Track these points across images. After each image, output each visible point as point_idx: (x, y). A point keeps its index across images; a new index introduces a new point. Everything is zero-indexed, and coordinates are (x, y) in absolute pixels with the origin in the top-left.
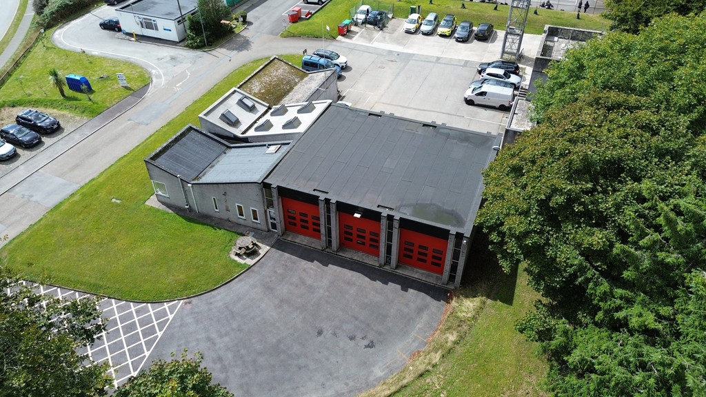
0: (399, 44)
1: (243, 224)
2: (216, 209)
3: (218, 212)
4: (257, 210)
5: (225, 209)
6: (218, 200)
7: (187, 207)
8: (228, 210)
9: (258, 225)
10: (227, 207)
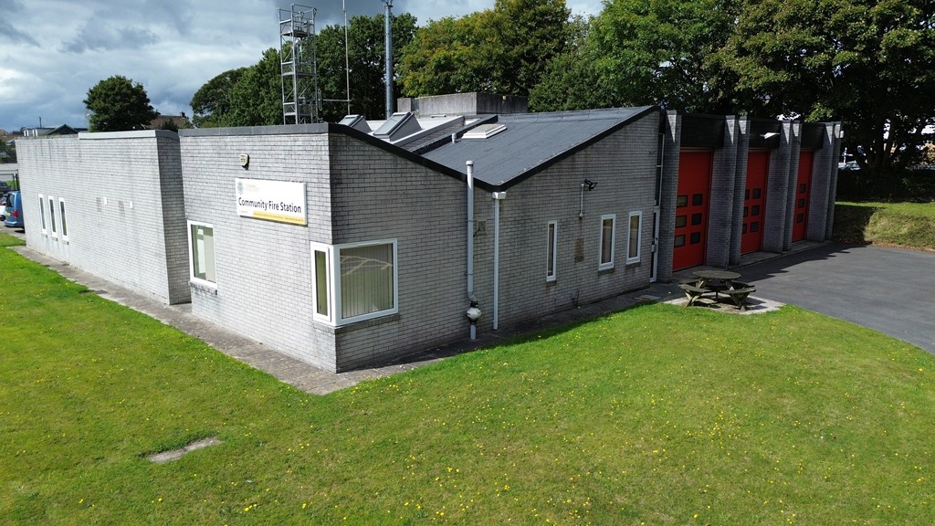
1: (604, 294)
2: (551, 274)
3: (554, 283)
4: (640, 213)
5: (573, 254)
6: (560, 227)
7: (474, 313)
8: (579, 258)
9: (637, 270)
10: (580, 243)
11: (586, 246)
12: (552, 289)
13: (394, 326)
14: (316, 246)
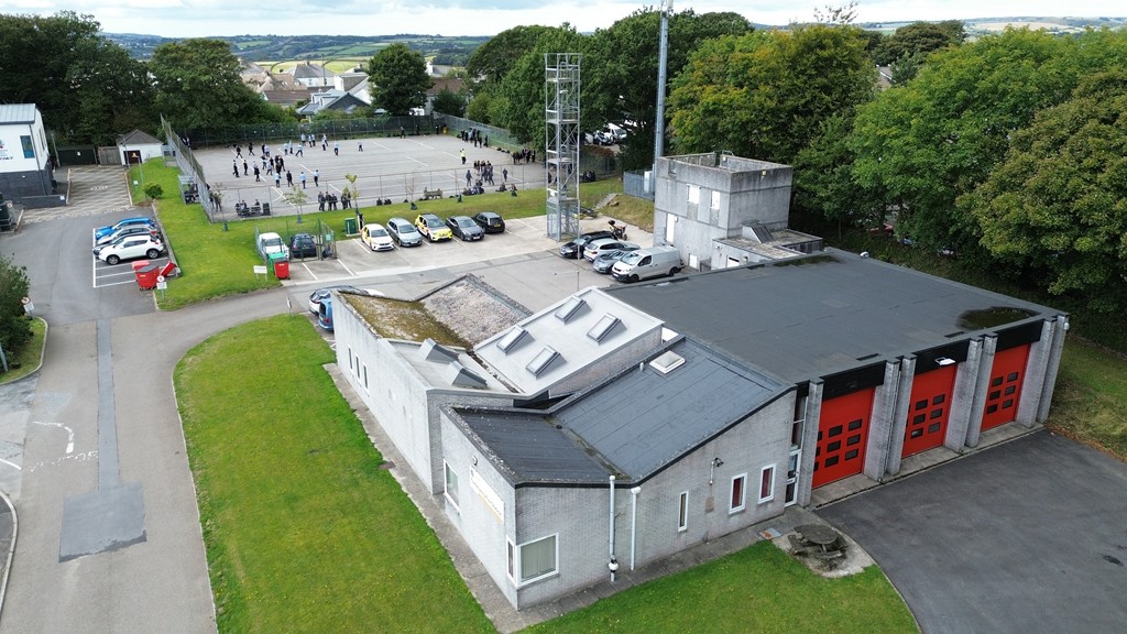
0: (395, 265)
1: (735, 528)
2: (681, 525)
3: (686, 531)
4: (774, 466)
5: (704, 509)
6: (693, 493)
7: (613, 567)
8: (710, 510)
9: (770, 505)
10: (710, 501)
11: (716, 501)
12: (684, 535)
13: (556, 581)
14: (508, 539)
